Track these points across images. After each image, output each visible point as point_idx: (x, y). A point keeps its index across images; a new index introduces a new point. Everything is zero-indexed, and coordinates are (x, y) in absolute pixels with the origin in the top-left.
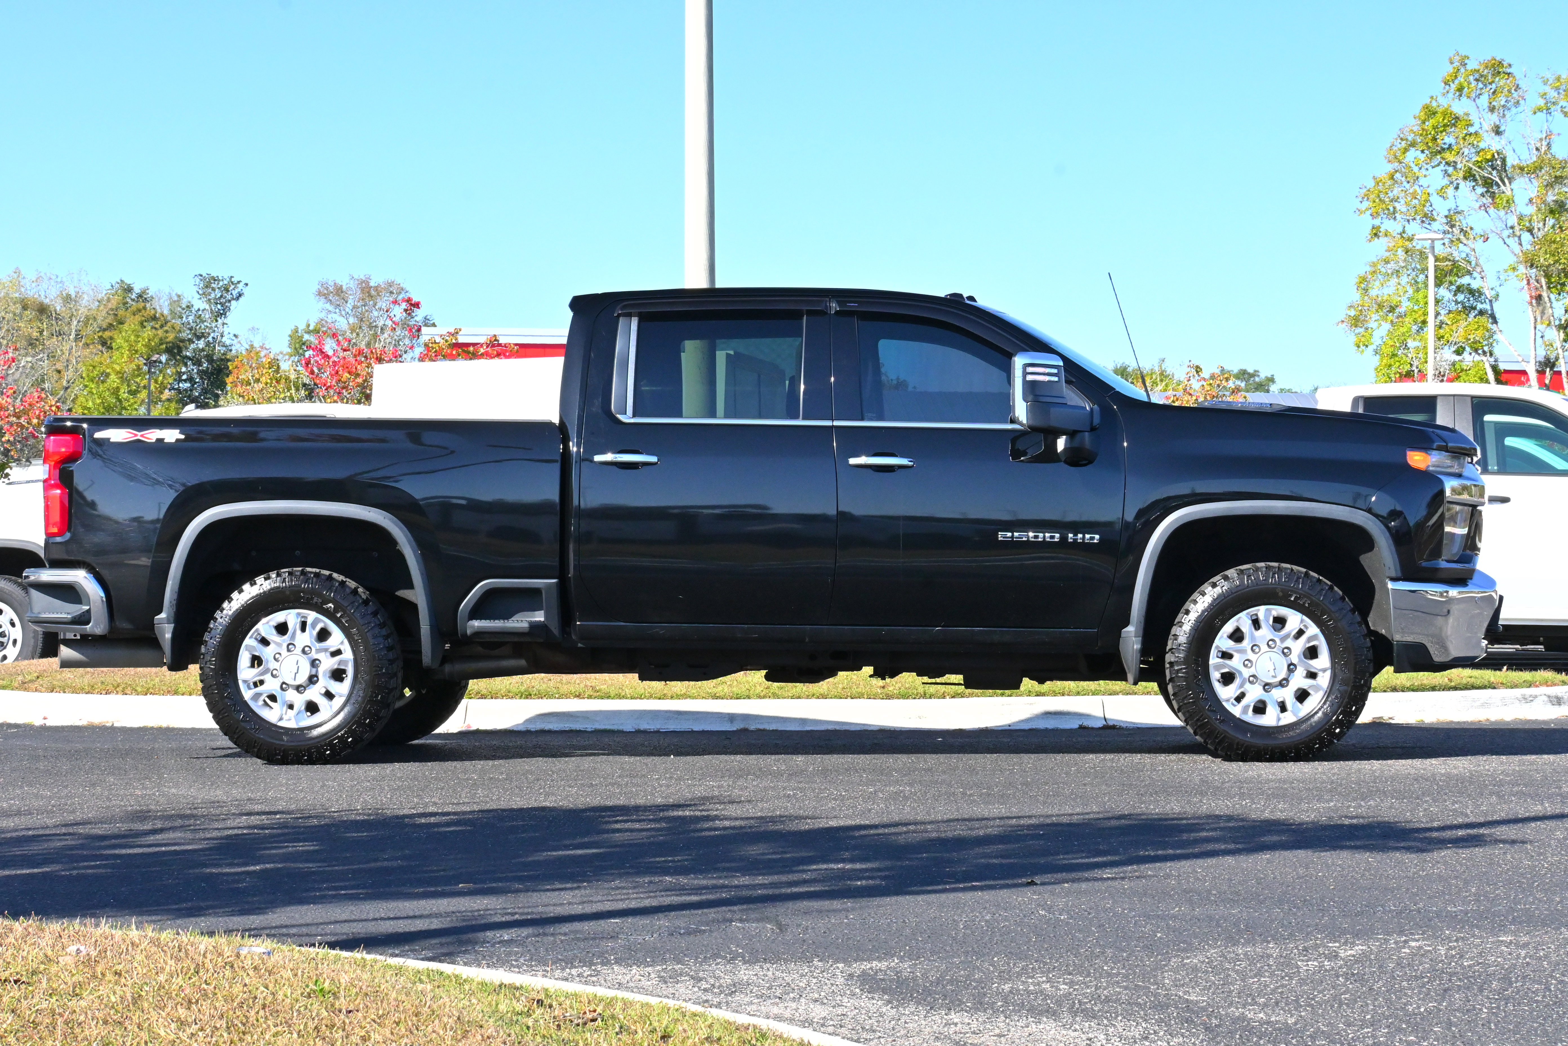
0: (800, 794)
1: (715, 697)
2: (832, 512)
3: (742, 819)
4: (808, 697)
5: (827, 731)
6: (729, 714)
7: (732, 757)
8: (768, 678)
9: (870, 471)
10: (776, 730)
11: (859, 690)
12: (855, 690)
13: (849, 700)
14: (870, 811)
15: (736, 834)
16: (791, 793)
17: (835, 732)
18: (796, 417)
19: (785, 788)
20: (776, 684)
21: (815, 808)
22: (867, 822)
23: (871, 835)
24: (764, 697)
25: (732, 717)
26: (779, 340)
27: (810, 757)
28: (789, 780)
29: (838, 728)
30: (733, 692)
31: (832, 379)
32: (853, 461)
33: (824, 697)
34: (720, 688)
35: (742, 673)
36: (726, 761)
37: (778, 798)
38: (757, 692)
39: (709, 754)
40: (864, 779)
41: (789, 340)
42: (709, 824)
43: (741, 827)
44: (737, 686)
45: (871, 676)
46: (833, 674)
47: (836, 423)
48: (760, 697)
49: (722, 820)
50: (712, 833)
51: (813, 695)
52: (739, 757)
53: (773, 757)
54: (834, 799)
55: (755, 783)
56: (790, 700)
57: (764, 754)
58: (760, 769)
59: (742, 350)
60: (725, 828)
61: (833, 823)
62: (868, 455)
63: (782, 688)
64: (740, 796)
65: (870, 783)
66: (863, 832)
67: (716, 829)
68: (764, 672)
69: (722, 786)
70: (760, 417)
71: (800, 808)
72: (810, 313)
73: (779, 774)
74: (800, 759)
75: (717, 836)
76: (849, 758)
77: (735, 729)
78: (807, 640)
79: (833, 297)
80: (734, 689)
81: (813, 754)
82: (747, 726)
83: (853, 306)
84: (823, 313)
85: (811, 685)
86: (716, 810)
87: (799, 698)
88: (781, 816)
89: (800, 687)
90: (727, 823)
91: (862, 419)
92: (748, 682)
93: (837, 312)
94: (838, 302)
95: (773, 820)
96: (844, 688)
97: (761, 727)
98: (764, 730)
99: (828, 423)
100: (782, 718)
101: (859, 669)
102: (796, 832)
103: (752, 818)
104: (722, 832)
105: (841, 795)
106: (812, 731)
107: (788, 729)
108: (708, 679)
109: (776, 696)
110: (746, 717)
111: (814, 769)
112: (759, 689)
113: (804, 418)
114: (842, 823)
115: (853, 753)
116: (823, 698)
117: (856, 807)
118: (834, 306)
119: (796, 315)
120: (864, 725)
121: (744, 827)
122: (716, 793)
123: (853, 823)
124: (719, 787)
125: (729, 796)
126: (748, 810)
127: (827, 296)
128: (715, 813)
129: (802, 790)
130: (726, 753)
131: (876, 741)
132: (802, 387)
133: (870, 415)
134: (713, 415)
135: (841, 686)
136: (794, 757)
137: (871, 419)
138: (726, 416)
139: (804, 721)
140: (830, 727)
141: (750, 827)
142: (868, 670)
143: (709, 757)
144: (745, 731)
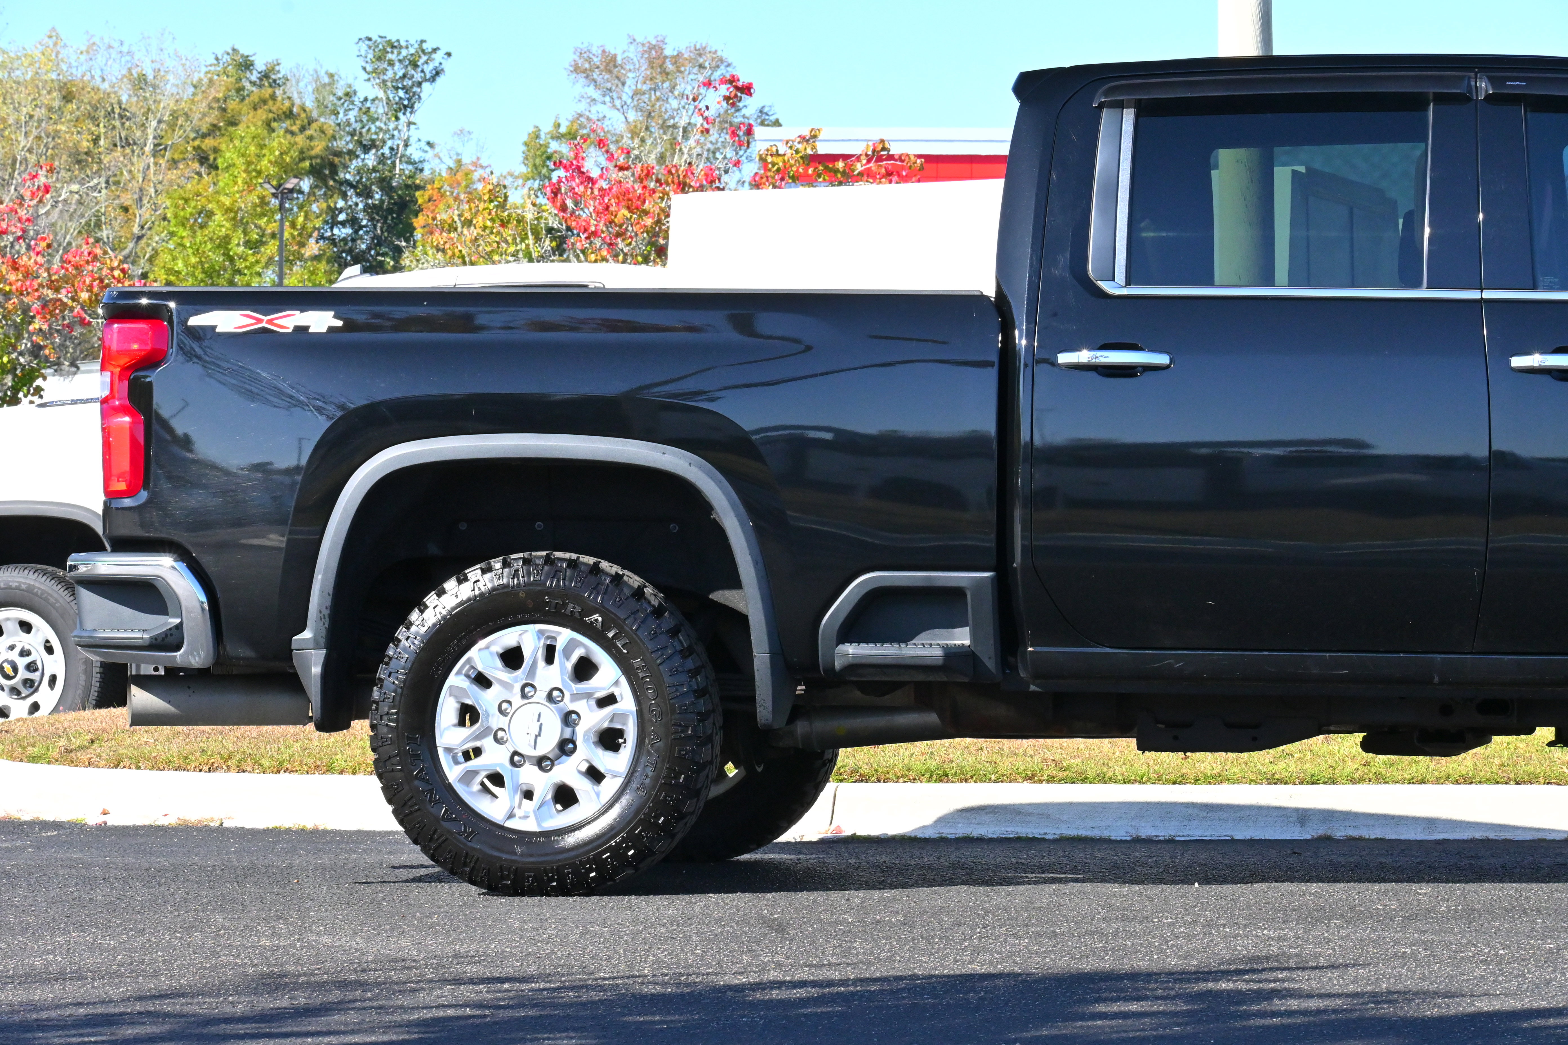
0: (1423, 953)
1: (1274, 780)
2: (1480, 451)
3: (1321, 996)
4: (1438, 781)
5: (1473, 841)
6: (1297, 810)
7: (1303, 886)
8: (1366, 746)
9: (1547, 379)
10: (1382, 840)
11: (1530, 769)
12: (1523, 769)
13: (1512, 787)
14: (1548, 983)
15: (1309, 1023)
16: (1408, 951)
17: (1486, 843)
18: (1416, 284)
19: (1396, 943)
20: (1381, 758)
21: (1450, 977)
22: (1544, 1004)
23: (1550, 1027)
24: (1360, 780)
25: (1303, 816)
26: (1386, 147)
27: (1442, 888)
28: (1404, 928)
29: (1492, 835)
30: (1303, 771)
31: (1481, 216)
32: (1518, 362)
33: (1467, 780)
34: (1282, 765)
35: (1321, 737)
36: (1293, 893)
37: (1386, 959)
38: (1348, 770)
39: (1263, 880)
40: (1537, 928)
41: (1403, 147)
42: (1263, 1006)
43: (1319, 1012)
44: (1312, 760)
45: (1551, 744)
46: (1481, 738)
47: (1488, 295)
48: (1353, 781)
49: (1284, 997)
50: (1267, 1021)
51: (1448, 777)
52: (1314, 887)
53: (1377, 887)
54: (1484, 962)
55: (1343, 933)
56: (1406, 786)
57: (1360, 881)
58: (1353, 909)
59: (1317, 165)
60: (1290, 1013)
61: (1483, 1005)
62: (1544, 352)
63: (1391, 765)
64: (1316, 957)
65: (1550, 933)
66: (1536, 1022)
67: (1274, 1014)
68: (1359, 737)
69: (1285, 938)
70: (1353, 285)
71: (1423, 978)
72: (1440, 99)
73: (1384, 919)
74: (1424, 890)
75: (1276, 1027)
76: (1511, 889)
77: (1308, 837)
78: (1436, 680)
79: (1482, 70)
80: (1307, 766)
81: (1447, 882)
82: (1329, 833)
83: (1516, 85)
84: (1464, 99)
85: (1444, 760)
86: (1275, 981)
87: (1422, 782)
88: (1389, 992)
89: (1423, 763)
90: (1293, 1004)
91: (1534, 287)
92: (1331, 754)
93: (1488, 97)
94: (1491, 80)
95: (1376, 998)
96: (1502, 765)
97: (1355, 833)
98: (1360, 839)
99: (1474, 295)
100: (1393, 817)
101: (1531, 731)
102: (1417, 1019)
103: (1339, 995)
104: (1286, 1021)
105: (1496, 954)
106: (1445, 841)
107: (1402, 837)
108: (1260, 749)
109: (1381, 779)
110: (1328, 815)
111: (1449, 908)
112: (1351, 766)
113: (1429, 287)
114: (1497, 1005)
115: (1520, 881)
116: (1465, 782)
117: (1523, 975)
118: (1484, 87)
119: (1417, 103)
120: (1539, 830)
121: (1325, 1011)
122: (1274, 950)
123: (1518, 1005)
124: (1279, 939)
125: (1297, 955)
126: (1330, 979)
127: (1471, 69)
128: (1272, 985)
129: (1427, 945)
130: (1291, 880)
131: (1560, 860)
132: (1427, 231)
133: (1548, 279)
134: (1269, 280)
135: (1497, 761)
136: (1414, 886)
137: (1550, 288)
138: (1292, 284)
139: (1431, 823)
140: (1478, 835)
141: (1335, 1011)
142: (1546, 733)
143: (1264, 886)
144: (1327, 839)
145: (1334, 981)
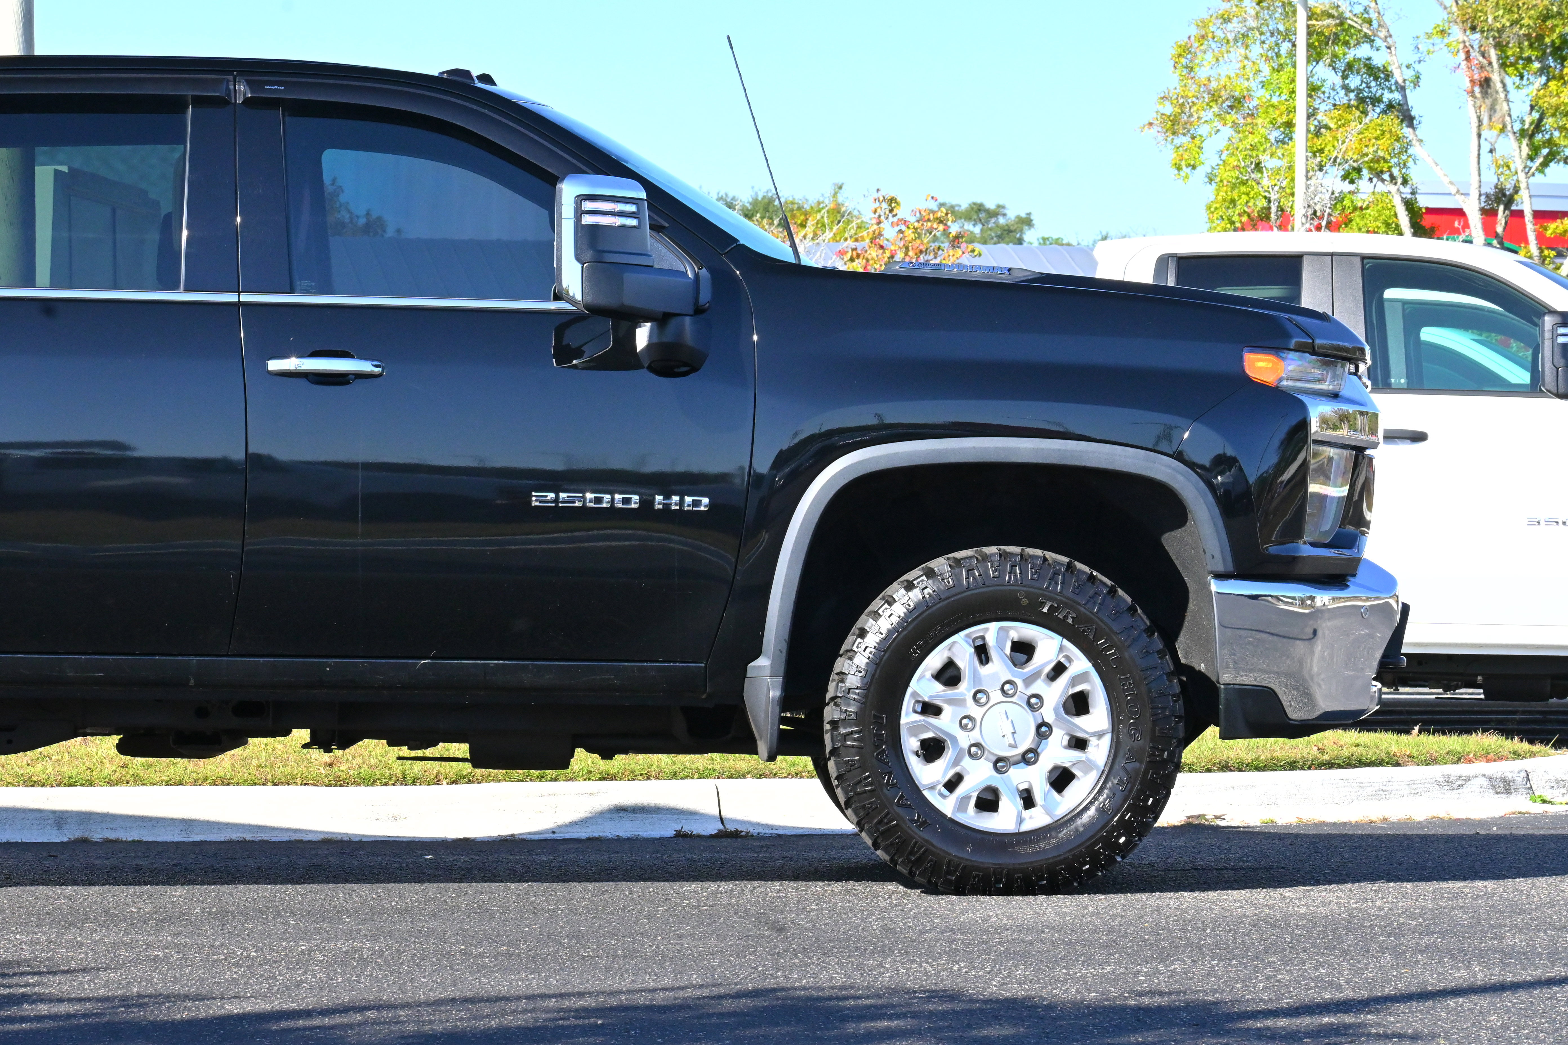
0: (176, 956)
1: (31, 783)
2: (238, 455)
3: (70, 1000)
4: (196, 783)
5: (230, 842)
6: (54, 812)
7: (58, 890)
8: (122, 748)
9: (303, 382)
10: (139, 842)
11: (288, 770)
12: (280, 771)
13: (270, 788)
14: (298, 984)
15: (59, 1028)
16: (161, 954)
17: (243, 845)
18: (173, 286)
19: (149, 946)
20: (139, 760)
21: (201, 980)
22: (293, 1006)
23: (299, 1029)
24: (118, 782)
25: (60, 818)
26: (144, 150)
27: (198, 890)
28: (157, 931)
29: (249, 837)
30: (61, 774)
31: (239, 219)
32: (274, 365)
33: (225, 782)
34: (39, 767)
35: (79, 739)
36: (47, 897)
37: (138, 962)
38: (106, 772)
39: (17, 884)
40: (291, 929)
41: (162, 149)
42: (13, 1011)
43: (69, 1016)
44: (69, 763)
45: (306, 746)
46: (237, 739)
47: (245, 298)
48: (110, 783)
49: (34, 1002)
50: (17, 1027)
51: (206, 779)
52: (69, 890)
53: (131, 889)
54: (236, 964)
55: (96, 936)
56: (164, 788)
57: (115, 883)
58: (107, 912)
59: (77, 165)
60: (39, 1018)
61: (233, 1008)
62: (300, 356)
63: (150, 766)
64: (68, 960)
65: (304, 934)
66: (285, 1024)
67: (23, 1019)
68: (115, 739)
69: (38, 942)
70: (115, 286)
71: (175, 981)
72: (198, 101)
73: (138, 922)
74: (179, 892)
75: (25, 1032)
76: (266, 890)
77: (65, 839)
78: (192, 682)
79: (241, 73)
80: (65, 768)
81: (202, 884)
82: (86, 835)
83: (275, 90)
84: (223, 102)
85: (201, 762)
86: (25, 986)
87: (180, 783)
88: (140, 996)
89: (181, 766)
90: (43, 1009)
91: (291, 291)
92: (89, 756)
93: (247, 101)
94: (249, 83)
95: (126, 1002)
96: (260, 766)
97: (112, 836)
98: (118, 841)
99: (232, 298)
100: (150, 819)
101: (286, 733)
102: (167, 1022)
103: (89, 1000)
104: (35, 1025)
105: (248, 956)
106: (203, 843)
107: (159, 839)
108: (16, 752)
109: (138, 781)
110: (86, 818)
111: (203, 910)
112: (109, 768)
113: (187, 289)
114: (247, 1007)
115: (274, 882)
116: (223, 784)
117: (274, 977)
118: (242, 90)
119: (176, 105)
120: (296, 831)
121: (74, 1016)
122: (26, 955)
123: (269, 1007)
124: (32, 943)
125: (49, 959)
126: (81, 983)
127: (230, 73)
128: (22, 990)
129: (179, 948)
130: (46, 883)
131: (315, 861)
132: (185, 233)
133: (305, 283)
134: (29, 281)
135: (255, 762)
136: (169, 889)
137: (307, 292)
138: (53, 285)
139: (188, 824)
140: (235, 836)
141: (85, 1016)
142: (302, 735)
143: (19, 889)
144: (83, 842)
145: (86, 986)
